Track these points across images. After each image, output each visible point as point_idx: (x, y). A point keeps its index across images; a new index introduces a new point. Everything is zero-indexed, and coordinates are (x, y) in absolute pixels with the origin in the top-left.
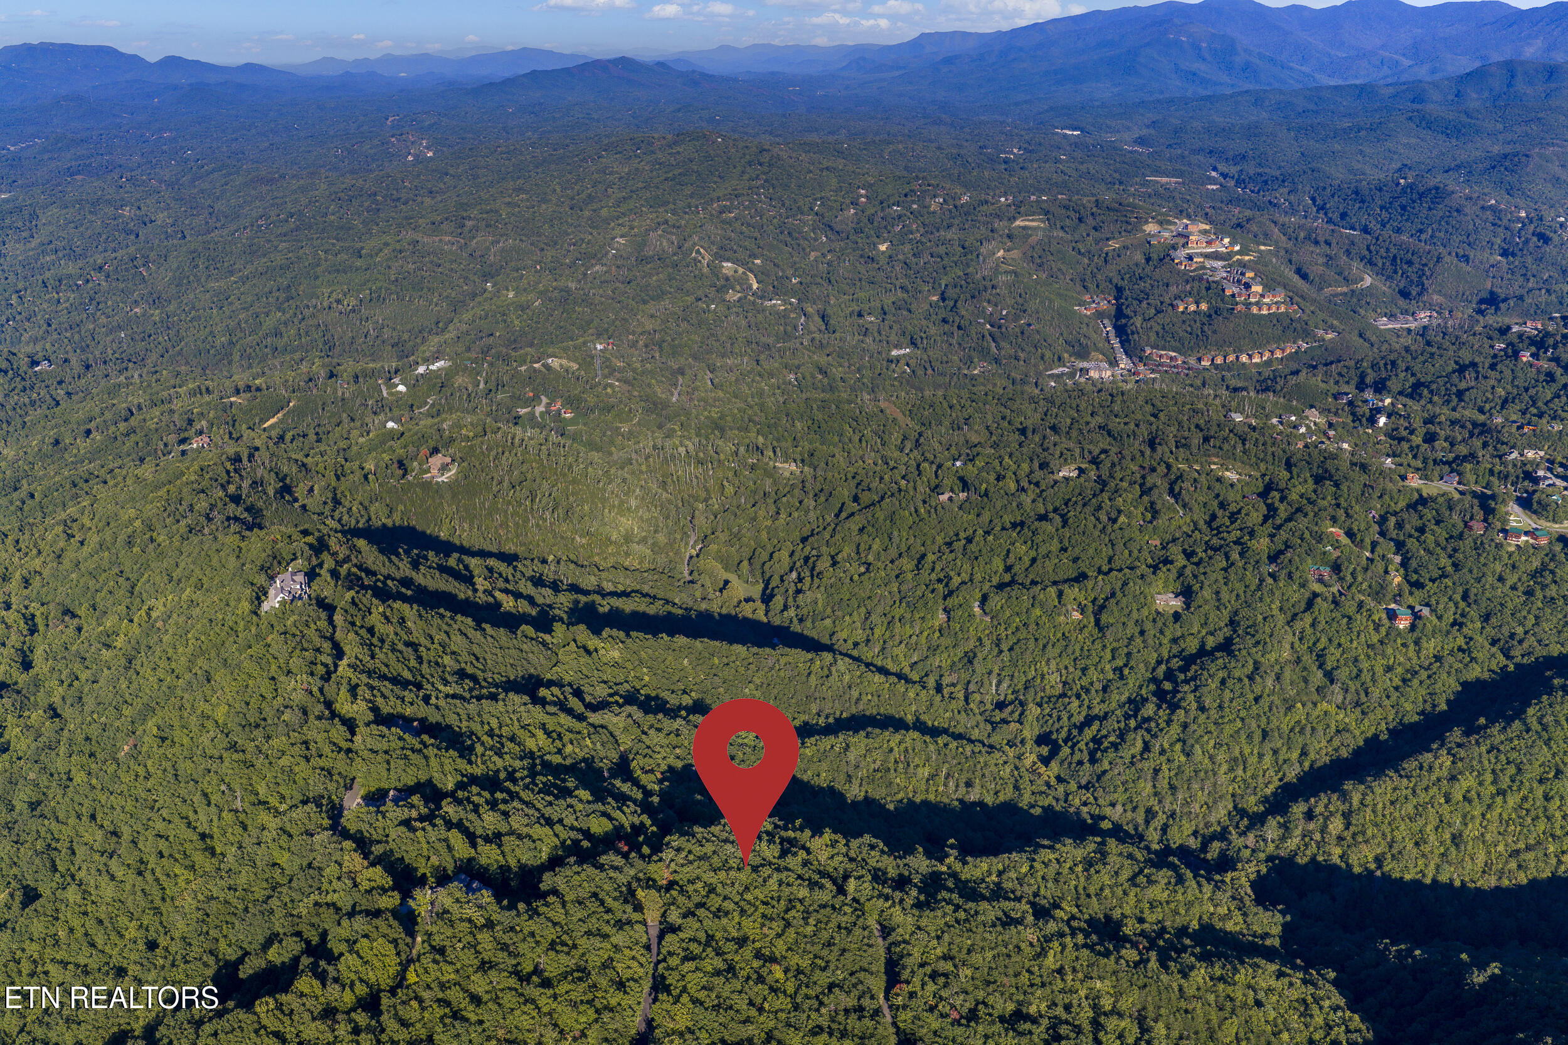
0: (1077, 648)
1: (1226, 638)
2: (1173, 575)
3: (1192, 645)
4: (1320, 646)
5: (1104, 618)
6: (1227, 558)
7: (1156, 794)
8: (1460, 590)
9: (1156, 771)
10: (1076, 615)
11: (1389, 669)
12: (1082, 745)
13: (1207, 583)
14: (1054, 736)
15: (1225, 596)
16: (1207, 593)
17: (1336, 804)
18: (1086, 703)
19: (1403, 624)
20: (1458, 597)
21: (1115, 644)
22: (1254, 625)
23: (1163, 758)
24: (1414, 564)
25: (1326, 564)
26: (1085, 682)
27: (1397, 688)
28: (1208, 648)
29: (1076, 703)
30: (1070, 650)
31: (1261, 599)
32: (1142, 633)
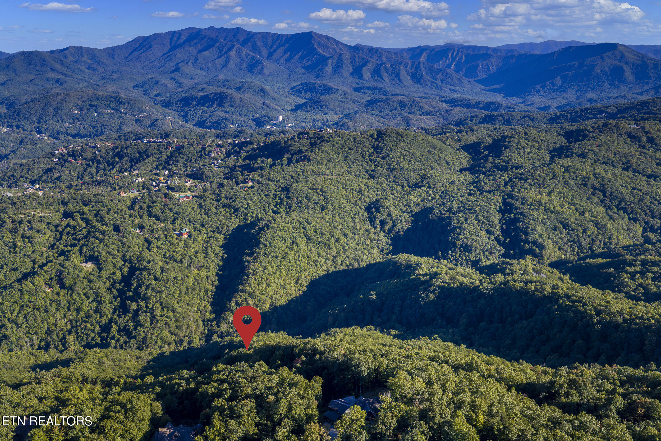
0: (65, 301)
1: (129, 268)
2: (78, 254)
3: (118, 276)
4: (168, 254)
5: (68, 283)
6: (97, 239)
7: (172, 334)
8: (187, 220)
9: (166, 323)
10: (48, 290)
11: (197, 252)
12: (117, 336)
13: (100, 250)
14: (94, 343)
15: (113, 252)
16: (104, 254)
17: (244, 295)
18: (94, 321)
19: (185, 236)
20: (188, 222)
21: (84, 291)
22: (138, 257)
23: (164, 317)
24: (162, 218)
25: (135, 228)
26: (82, 314)
27: (205, 257)
28: (126, 274)
29: (88, 325)
30: (62, 305)
31: (130, 247)
32: (90, 281)
